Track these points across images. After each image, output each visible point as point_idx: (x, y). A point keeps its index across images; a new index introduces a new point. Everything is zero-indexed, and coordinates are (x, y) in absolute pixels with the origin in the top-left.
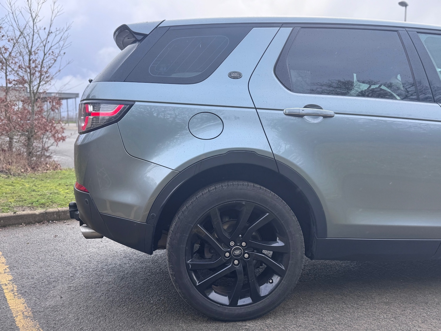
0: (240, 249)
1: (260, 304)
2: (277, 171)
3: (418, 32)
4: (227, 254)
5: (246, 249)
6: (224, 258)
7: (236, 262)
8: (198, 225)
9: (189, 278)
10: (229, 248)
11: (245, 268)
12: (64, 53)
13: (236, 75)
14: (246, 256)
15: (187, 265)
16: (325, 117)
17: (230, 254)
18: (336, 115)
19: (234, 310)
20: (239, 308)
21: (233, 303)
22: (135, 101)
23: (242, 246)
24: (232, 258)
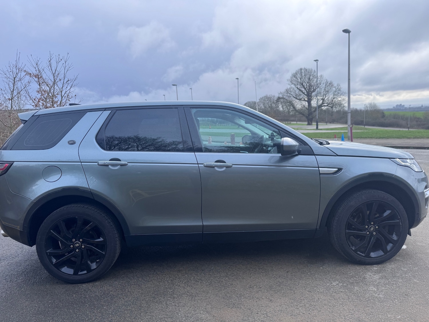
0: (78, 243)
1: (91, 274)
2: (93, 198)
3: (190, 108)
4: (72, 246)
5: (82, 243)
6: (69, 249)
7: (77, 250)
8: (51, 231)
9: (48, 260)
10: (72, 243)
11: (82, 253)
12: (75, 95)
13: (72, 142)
14: (83, 247)
15: (47, 253)
16: (122, 165)
17: (73, 246)
18: (129, 164)
19: (77, 277)
20: (79, 276)
21: (75, 273)
22: (14, 162)
23: (80, 241)
24: (74, 249)
